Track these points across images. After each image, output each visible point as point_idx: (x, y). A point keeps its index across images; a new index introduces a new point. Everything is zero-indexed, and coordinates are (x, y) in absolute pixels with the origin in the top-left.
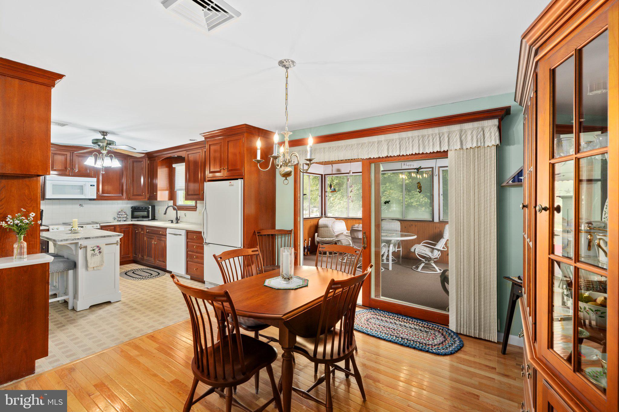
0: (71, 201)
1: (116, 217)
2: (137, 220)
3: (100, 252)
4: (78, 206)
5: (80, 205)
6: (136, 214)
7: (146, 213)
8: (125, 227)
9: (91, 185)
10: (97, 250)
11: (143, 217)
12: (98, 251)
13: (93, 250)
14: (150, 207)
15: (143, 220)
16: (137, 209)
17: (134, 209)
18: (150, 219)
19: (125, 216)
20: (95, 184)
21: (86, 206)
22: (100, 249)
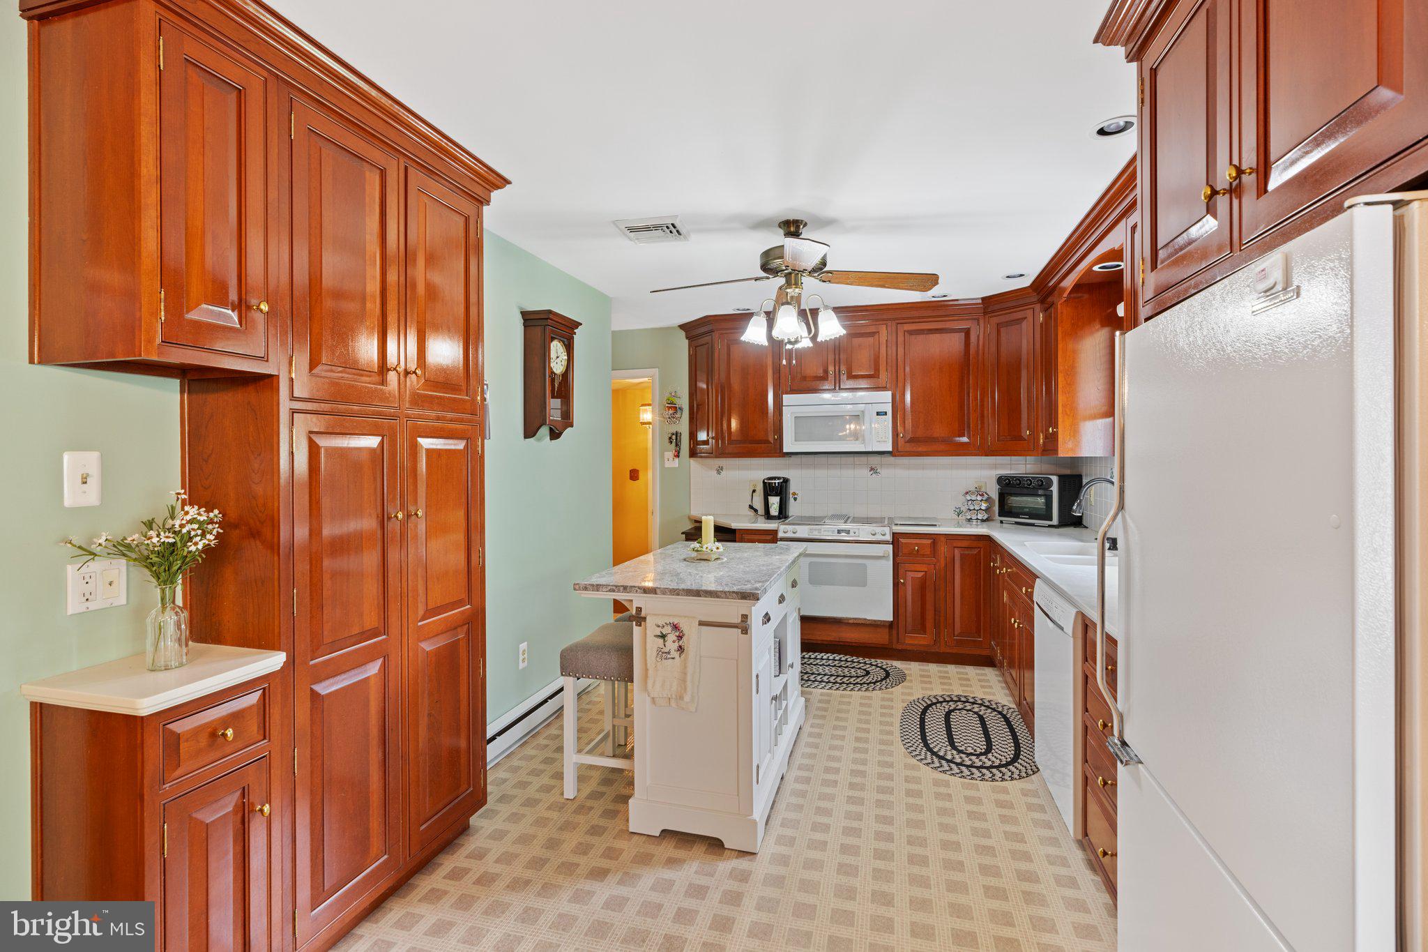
0: (850, 459)
1: (964, 509)
2: (1017, 523)
3: (681, 649)
4: (865, 472)
5: (872, 469)
6: (1016, 501)
7: (1041, 500)
8: (965, 544)
9: (878, 414)
10: (672, 637)
11: (1034, 514)
12: (676, 645)
13: (663, 636)
14: (1055, 479)
15: (1033, 525)
16: (1014, 486)
17: (1008, 486)
18: (1055, 521)
19: (983, 508)
20: (889, 409)
21: (884, 472)
22: (680, 637)
